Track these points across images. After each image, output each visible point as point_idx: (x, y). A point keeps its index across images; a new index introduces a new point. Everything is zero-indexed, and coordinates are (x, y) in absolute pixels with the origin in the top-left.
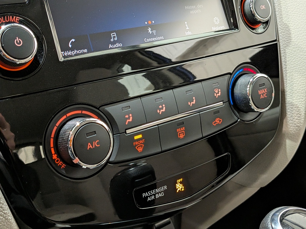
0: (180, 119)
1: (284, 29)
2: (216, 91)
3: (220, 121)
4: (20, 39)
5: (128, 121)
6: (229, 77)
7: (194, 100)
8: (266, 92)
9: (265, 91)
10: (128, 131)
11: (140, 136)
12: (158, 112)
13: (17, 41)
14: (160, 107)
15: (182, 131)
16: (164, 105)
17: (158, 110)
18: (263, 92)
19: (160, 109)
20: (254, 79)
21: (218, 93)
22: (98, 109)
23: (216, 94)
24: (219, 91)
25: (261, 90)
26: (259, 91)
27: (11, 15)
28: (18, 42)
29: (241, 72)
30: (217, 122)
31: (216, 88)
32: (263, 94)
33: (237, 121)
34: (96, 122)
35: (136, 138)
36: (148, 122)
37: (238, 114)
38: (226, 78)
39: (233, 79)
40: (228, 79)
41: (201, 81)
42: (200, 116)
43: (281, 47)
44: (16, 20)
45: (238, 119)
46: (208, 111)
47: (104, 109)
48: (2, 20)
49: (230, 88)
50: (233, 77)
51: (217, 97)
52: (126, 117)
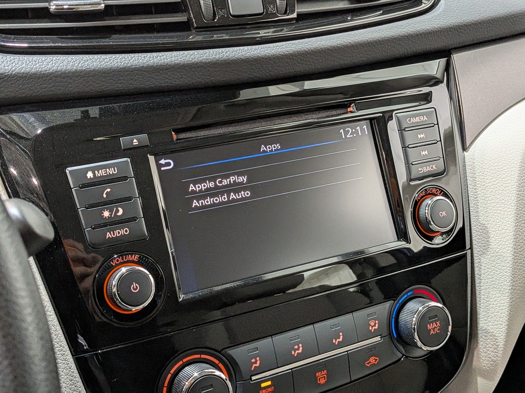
0: (321, 361)
1: (481, 231)
2: (372, 324)
3: (377, 360)
4: (136, 284)
5: (254, 365)
6: (391, 304)
7: (341, 337)
8: (439, 326)
9: (437, 324)
10: (254, 378)
11: (269, 383)
12: (293, 353)
13: (133, 287)
14: (296, 347)
15: (323, 375)
17: (293, 352)
19: (295, 350)
20: (423, 308)
21: (374, 326)
22: (220, 353)
23: (372, 327)
24: (375, 324)
25: (431, 324)
26: (428, 325)
27: (130, 254)
28: (135, 287)
29: (409, 295)
30: (371, 361)
31: (371, 319)
32: (434, 329)
33: (400, 359)
34: (214, 373)
35: (263, 385)
36: (279, 366)
37: (403, 349)
38: (388, 305)
39: (398, 304)
40: (390, 306)
41: (352, 312)
42: (348, 355)
43: (475, 255)
44: (136, 258)
45: (403, 355)
46: (360, 348)
47: (226, 352)
48: (120, 260)
49: (394, 317)
50: (398, 302)
51: (372, 331)
52: (252, 361)
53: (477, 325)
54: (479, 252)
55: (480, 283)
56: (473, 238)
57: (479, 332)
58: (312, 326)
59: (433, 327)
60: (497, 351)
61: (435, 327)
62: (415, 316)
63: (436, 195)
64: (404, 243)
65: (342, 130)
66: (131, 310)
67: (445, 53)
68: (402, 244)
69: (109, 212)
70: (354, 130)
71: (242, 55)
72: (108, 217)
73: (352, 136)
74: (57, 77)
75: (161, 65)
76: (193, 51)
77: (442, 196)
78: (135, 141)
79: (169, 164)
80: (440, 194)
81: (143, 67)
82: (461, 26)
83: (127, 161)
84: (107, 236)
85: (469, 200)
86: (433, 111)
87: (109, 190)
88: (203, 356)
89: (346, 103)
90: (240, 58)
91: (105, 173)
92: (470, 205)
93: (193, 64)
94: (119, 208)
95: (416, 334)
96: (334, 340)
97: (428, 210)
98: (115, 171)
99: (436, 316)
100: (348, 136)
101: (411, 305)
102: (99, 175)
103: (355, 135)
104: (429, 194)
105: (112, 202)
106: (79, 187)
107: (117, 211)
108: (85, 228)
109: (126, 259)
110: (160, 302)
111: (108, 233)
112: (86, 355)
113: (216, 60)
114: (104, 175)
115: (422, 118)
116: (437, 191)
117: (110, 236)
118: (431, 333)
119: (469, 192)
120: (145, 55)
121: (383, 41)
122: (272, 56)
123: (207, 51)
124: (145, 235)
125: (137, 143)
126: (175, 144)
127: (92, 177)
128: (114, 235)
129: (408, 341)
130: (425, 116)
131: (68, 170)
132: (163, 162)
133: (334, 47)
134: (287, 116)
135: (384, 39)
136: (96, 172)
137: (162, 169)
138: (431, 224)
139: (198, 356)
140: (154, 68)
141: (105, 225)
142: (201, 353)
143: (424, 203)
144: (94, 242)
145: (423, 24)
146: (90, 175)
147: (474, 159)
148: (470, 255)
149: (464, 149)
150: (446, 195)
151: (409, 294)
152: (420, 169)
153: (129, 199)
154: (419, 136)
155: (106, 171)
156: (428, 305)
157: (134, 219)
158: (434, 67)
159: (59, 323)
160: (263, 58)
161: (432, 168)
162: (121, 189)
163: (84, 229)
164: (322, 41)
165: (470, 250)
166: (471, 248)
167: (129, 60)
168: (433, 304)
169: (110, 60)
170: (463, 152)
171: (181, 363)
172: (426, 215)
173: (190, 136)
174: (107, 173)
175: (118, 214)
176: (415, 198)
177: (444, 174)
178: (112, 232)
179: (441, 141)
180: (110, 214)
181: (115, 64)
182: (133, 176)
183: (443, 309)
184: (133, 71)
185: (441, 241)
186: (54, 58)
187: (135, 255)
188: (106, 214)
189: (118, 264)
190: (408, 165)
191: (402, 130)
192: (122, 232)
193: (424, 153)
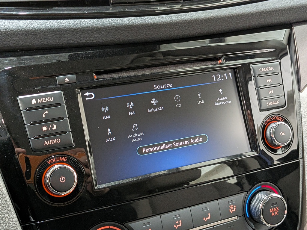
2: (232, 208)
4: (64, 177)
6: (245, 194)
7: (209, 216)
8: (278, 210)
9: (276, 209)
12: (175, 226)
13: (61, 179)
16: (180, 221)
17: (175, 225)
18: (274, 210)
19: (177, 225)
20: (268, 198)
22: (123, 225)
23: (231, 210)
24: (234, 207)
25: (273, 209)
26: (270, 209)
27: (61, 156)
28: (63, 179)
31: (231, 205)
32: (274, 213)
37: (253, 225)
38: (243, 195)
39: (250, 195)
40: (244, 196)
41: (217, 199)
42: (214, 229)
43: (306, 162)
44: (65, 159)
46: (222, 224)
47: (128, 225)
48: (54, 160)
49: (247, 203)
50: (250, 193)
51: (232, 212)
56: (304, 151)
58: (189, 208)
59: (274, 211)
61: (275, 211)
62: (262, 203)
63: (278, 121)
64: (256, 153)
65: (214, 76)
66: (61, 195)
67: (289, 25)
68: (254, 154)
69: (47, 127)
70: (222, 76)
71: (143, 22)
72: (46, 130)
73: (221, 80)
74: (12, 34)
75: (85, 28)
76: (109, 19)
77: (283, 121)
78: (67, 79)
79: (91, 96)
80: (281, 120)
81: (72, 28)
82: (299, 7)
83: (61, 93)
84: (45, 144)
85: (302, 125)
86: (278, 64)
87: (47, 112)
88: (111, 227)
89: (217, 57)
90: (141, 24)
91: (44, 101)
92: (303, 129)
93: (108, 27)
94: (54, 125)
95: (262, 215)
96: (204, 218)
97: (272, 131)
98: (52, 99)
100: (218, 80)
101: (260, 195)
102: (40, 102)
103: (223, 79)
104: (274, 120)
105: (49, 121)
106: (26, 110)
107: (53, 127)
109: (58, 160)
110: (81, 189)
111: (46, 142)
112: (34, 224)
113: (124, 25)
114: (44, 102)
115: (270, 68)
116: (279, 119)
117: (47, 143)
118: (272, 215)
119: (302, 120)
120: (75, 20)
121: (244, 15)
122: (164, 23)
123: (118, 18)
124: (72, 144)
125: (68, 81)
126: (95, 82)
127: (35, 103)
128: (50, 143)
129: (256, 220)
130: (272, 67)
131: (19, 98)
132: (87, 94)
133: (208, 18)
135: (244, 14)
136: (38, 100)
137: (87, 99)
138: (274, 141)
139: (108, 227)
140: (81, 29)
141: (44, 136)
142: (110, 225)
143: (270, 126)
144: (35, 148)
146: (34, 101)
148: (302, 162)
149: (300, 90)
150: (285, 121)
151: (258, 188)
152: (267, 103)
153: (62, 118)
154: (268, 81)
155: (45, 99)
156: (271, 196)
157: (64, 132)
158: (280, 35)
159: (12, 202)
160: (157, 24)
161: (276, 102)
162: (56, 112)
163: (29, 139)
165: (302, 159)
166: (303, 158)
167: (63, 24)
168: (275, 195)
169: (50, 23)
170: (299, 93)
172: (271, 134)
173: (107, 77)
174: (46, 100)
175: (53, 129)
176: (263, 123)
177: (284, 107)
178: (48, 141)
179: (283, 84)
180: (47, 129)
181: (53, 26)
182: (65, 103)
183: (281, 199)
184: (65, 31)
185: (281, 153)
186: (11, 22)
187: (64, 157)
188: (45, 128)
189: (52, 163)
190: (260, 100)
191: (256, 76)
192: (56, 141)
193: (270, 92)
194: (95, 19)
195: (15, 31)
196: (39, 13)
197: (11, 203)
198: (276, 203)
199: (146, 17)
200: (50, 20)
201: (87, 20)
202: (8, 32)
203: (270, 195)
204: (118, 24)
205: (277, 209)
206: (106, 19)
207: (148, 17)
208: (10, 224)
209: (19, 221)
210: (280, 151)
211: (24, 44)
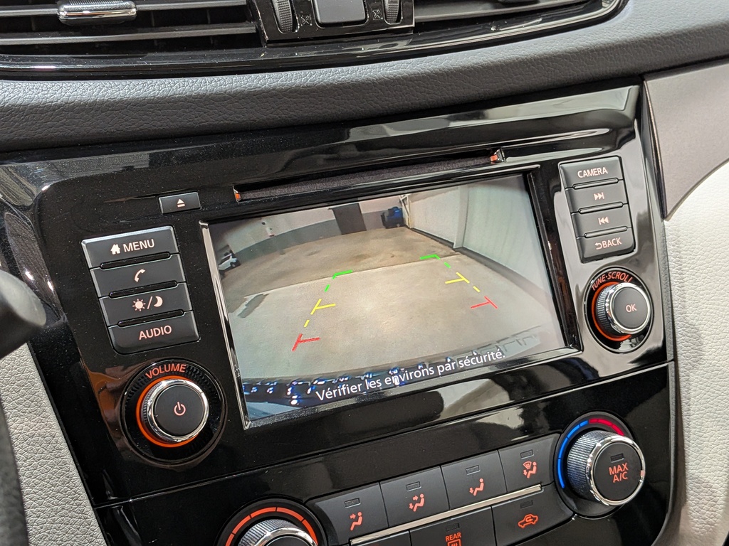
0: (452, 519)
1: (689, 335)
2: (528, 467)
3: (535, 518)
4: (181, 405)
5: (354, 524)
6: (555, 438)
7: (482, 485)
8: (626, 470)
9: (622, 467)
10: (354, 542)
12: (411, 507)
13: (177, 408)
14: (416, 498)
15: (456, 539)
17: (411, 505)
18: (618, 470)
19: (414, 503)
20: (603, 444)
21: (531, 469)
22: (304, 505)
23: (528, 471)
24: (532, 466)
25: (615, 467)
26: (610, 469)
27: (173, 362)
28: (180, 409)
29: (583, 426)
30: (527, 521)
31: (526, 460)
32: (618, 475)
33: (570, 519)
34: (296, 534)
36: (391, 525)
37: (574, 505)
38: (550, 440)
39: (566, 439)
40: (554, 441)
41: (497, 449)
42: (492, 511)
43: (681, 369)
44: (181, 368)
45: (575, 513)
46: (509, 502)
47: (313, 504)
48: (160, 371)
49: (560, 457)
50: (566, 436)
51: (528, 477)
52: (351, 517)
53: (685, 471)
54: (687, 365)
55: (689, 410)
56: (678, 346)
57: (688, 481)
58: (438, 469)
59: (618, 472)
60: (715, 509)
61: (620, 472)
62: (591, 455)
63: (620, 282)
64: (576, 350)
66: (176, 442)
67: (636, 78)
68: (571, 352)
69: (143, 302)
71: (334, 80)
72: (142, 309)
74: (67, 110)
75: (216, 94)
76: (263, 74)
77: (630, 282)
78: (180, 201)
80: (627, 279)
81: (190, 96)
82: (657, 38)
83: (169, 230)
84: (141, 337)
85: (671, 290)
86: (616, 160)
87: (142, 271)
88: (280, 510)
89: (488, 149)
90: (331, 84)
91: (136, 247)
92: (674, 298)
93: (262, 91)
94: (157, 297)
95: (592, 482)
96: (471, 489)
97: (609, 303)
98: (151, 244)
99: (622, 456)
101: (585, 441)
102: (129, 250)
104: (612, 280)
105: (147, 288)
106: (100, 266)
107: (155, 301)
108: (108, 324)
109: (167, 369)
110: (216, 431)
111: (142, 332)
112: (115, 505)
113: (296, 87)
114: (135, 249)
115: (599, 170)
116: (623, 276)
117: (144, 336)
118: (615, 480)
119: (671, 278)
120: (194, 79)
121: (541, 59)
122: (377, 80)
123: (283, 73)
124: (195, 336)
125: (184, 205)
126: (238, 206)
127: (119, 252)
128: (150, 335)
129: (582, 492)
130: (604, 168)
131: (84, 243)
133: (468, 68)
134: (401, 168)
135: (542, 57)
136: (125, 245)
138: (614, 324)
139: (273, 509)
140: (208, 97)
141: (138, 320)
142: (277, 505)
143: (604, 293)
144: (121, 345)
145: (601, 35)
146: (115, 249)
147: (679, 231)
148: (673, 369)
149: (664, 216)
150: (635, 281)
151: (582, 424)
152: (597, 244)
153: (172, 284)
154: (596, 197)
155: (139, 244)
156: (610, 440)
157: (178, 313)
158: (619, 100)
159: (74, 460)
160: (363, 83)
161: (615, 242)
162: (160, 271)
163: (108, 327)
164: (451, 60)
165: (673, 362)
166: (675, 360)
167: (171, 87)
168: (618, 438)
169: (144, 87)
170: (662, 221)
171: (248, 518)
172: (607, 309)
173: (261, 195)
174: (139, 247)
175: (156, 305)
176: (589, 286)
177: (633, 251)
178: (147, 331)
179: (628, 203)
180: (144, 306)
181: (151, 92)
182: (177, 251)
183: (632, 446)
184: (176, 102)
185: (629, 349)
186: (64, 85)
187: (181, 363)
188: (139, 305)
189: (156, 376)
190: (581, 238)
191: (570, 188)
192: (162, 331)
193: (603, 221)
194: (236, 76)
195: (74, 105)
196: (121, 65)
197: (72, 462)
198: (622, 454)
199: (339, 69)
200: (145, 80)
201: (220, 77)
202: (60, 106)
203: (609, 438)
204: (283, 85)
205: (625, 467)
206: (257, 75)
207: (344, 68)
208: (73, 504)
209: (90, 499)
210: (625, 346)
211: (91, 132)
